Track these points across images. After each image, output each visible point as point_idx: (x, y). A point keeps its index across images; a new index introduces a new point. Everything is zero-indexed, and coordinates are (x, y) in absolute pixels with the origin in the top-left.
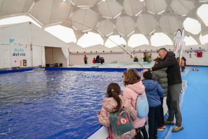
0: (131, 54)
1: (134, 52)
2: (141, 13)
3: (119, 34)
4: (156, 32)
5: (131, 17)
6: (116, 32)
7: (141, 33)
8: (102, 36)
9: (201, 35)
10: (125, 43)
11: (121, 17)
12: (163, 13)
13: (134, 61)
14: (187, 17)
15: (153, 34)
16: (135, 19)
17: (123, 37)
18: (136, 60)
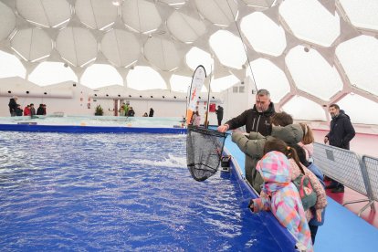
0: (89, 100)
1: (95, 98)
2: (112, 27)
3: (62, 61)
4: (138, 64)
5: (91, 31)
6: (55, 56)
7: (110, 64)
8: (22, 60)
9: (213, 78)
10: (75, 79)
11: (70, 29)
12: (152, 34)
13: (96, 114)
14: (192, 45)
15: (132, 68)
16: (99, 35)
17: (72, 67)
18: (99, 112)
